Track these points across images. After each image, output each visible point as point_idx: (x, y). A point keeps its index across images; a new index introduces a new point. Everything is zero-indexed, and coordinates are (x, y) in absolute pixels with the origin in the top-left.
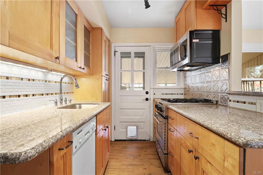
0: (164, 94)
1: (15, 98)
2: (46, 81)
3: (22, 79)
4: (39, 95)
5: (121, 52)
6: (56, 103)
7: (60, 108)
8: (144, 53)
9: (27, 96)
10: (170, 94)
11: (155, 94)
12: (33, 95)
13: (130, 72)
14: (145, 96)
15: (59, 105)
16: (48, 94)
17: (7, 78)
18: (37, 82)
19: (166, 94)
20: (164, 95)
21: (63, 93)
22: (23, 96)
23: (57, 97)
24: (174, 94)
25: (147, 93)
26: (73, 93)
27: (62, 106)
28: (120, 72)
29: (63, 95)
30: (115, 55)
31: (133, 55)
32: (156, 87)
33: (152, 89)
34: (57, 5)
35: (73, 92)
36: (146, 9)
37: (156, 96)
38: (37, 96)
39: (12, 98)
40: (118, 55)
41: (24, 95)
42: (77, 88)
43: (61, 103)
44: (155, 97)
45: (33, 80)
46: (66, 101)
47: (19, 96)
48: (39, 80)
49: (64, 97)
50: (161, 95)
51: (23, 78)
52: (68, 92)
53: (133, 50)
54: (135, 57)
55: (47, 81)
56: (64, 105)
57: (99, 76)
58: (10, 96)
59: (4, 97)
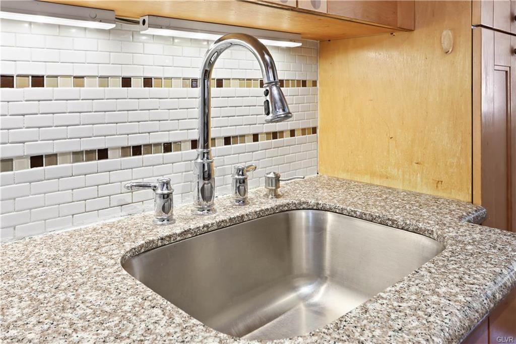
18: (67, 89)
21: (213, 139)
26: (314, 130)
35: (312, 125)
38: (62, 166)
43: (206, 195)
45: (38, 81)
46: (241, 184)
48: (79, 79)
49: (226, 162)
57: (456, 32)
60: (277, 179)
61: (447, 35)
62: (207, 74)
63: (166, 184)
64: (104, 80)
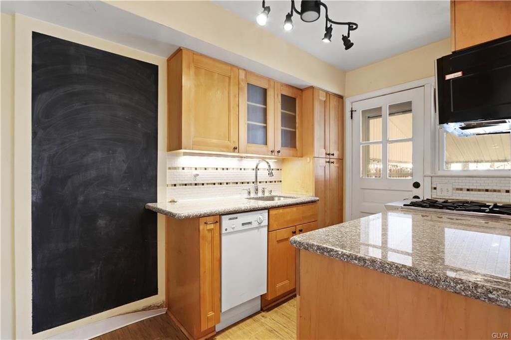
0: (461, 189)
1: (211, 186)
2: (241, 169)
3: (217, 169)
4: (233, 183)
5: (362, 111)
6: (249, 193)
7: (253, 198)
8: (410, 103)
9: (221, 184)
10: (479, 190)
11: (435, 188)
12: (227, 183)
13: (381, 145)
14: (411, 191)
15: (253, 195)
16: (243, 183)
17: (206, 169)
18: (231, 170)
19: (468, 190)
20: (461, 192)
23: (251, 187)
24: (495, 191)
25: (417, 185)
26: (281, 181)
27: (256, 196)
28: (361, 146)
29: (258, 183)
30: (352, 118)
31: (386, 111)
32: (440, 173)
33: (430, 176)
34: (235, 96)
36: (347, 50)
37: (439, 194)
38: (231, 185)
39: (209, 186)
40: (358, 116)
41: (218, 183)
42: (271, 176)
43: (256, 193)
44: (437, 195)
45: (227, 169)
46: (263, 192)
47: (214, 184)
48: (233, 169)
49: (260, 186)
50: (454, 191)
51: (218, 167)
52: (271, 180)
53: (384, 103)
54: (389, 114)
55: (243, 169)
56: (260, 195)
57: (310, 158)
58: (207, 184)
59: (203, 184)
60: (271, 191)
61: (308, 159)
62: (257, 168)
63: (249, 189)
64: (237, 169)
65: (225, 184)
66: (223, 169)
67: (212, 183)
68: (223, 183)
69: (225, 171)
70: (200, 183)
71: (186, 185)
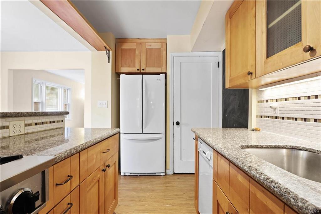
3: (299, 98)
9: (305, 120)
22: (300, 120)
41: (302, 119)
47: (296, 119)
51: (300, 96)
58: (288, 118)
59: (283, 118)
65: (312, 122)
66: (309, 98)
67: (293, 118)
68: (309, 119)
69: (313, 100)
70: (280, 116)
71: (268, 117)
